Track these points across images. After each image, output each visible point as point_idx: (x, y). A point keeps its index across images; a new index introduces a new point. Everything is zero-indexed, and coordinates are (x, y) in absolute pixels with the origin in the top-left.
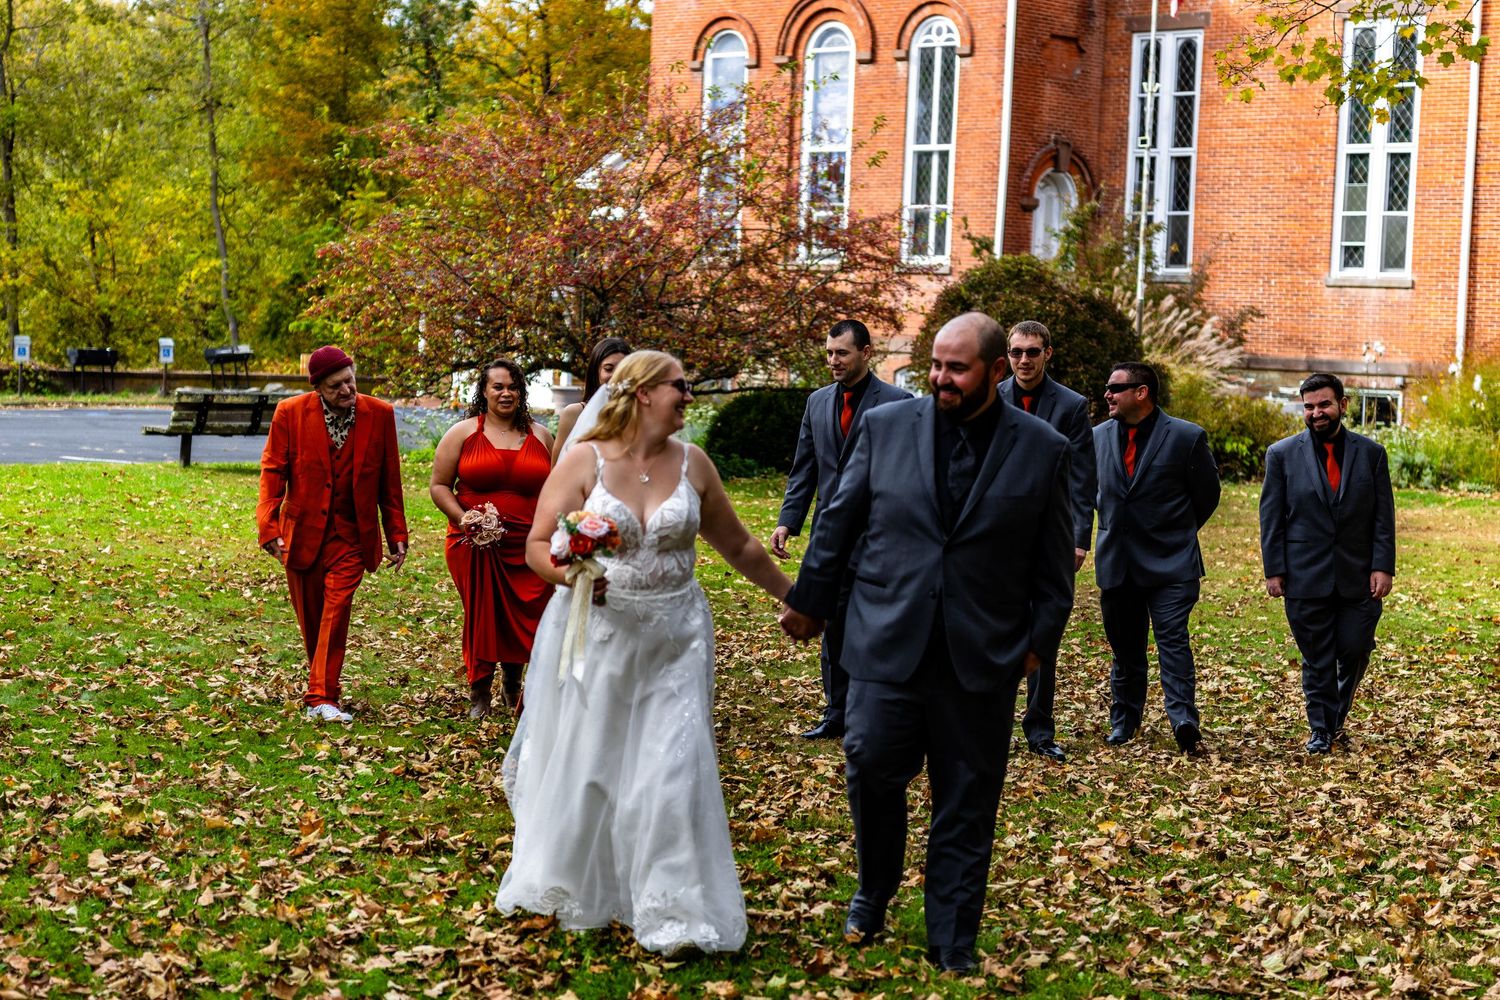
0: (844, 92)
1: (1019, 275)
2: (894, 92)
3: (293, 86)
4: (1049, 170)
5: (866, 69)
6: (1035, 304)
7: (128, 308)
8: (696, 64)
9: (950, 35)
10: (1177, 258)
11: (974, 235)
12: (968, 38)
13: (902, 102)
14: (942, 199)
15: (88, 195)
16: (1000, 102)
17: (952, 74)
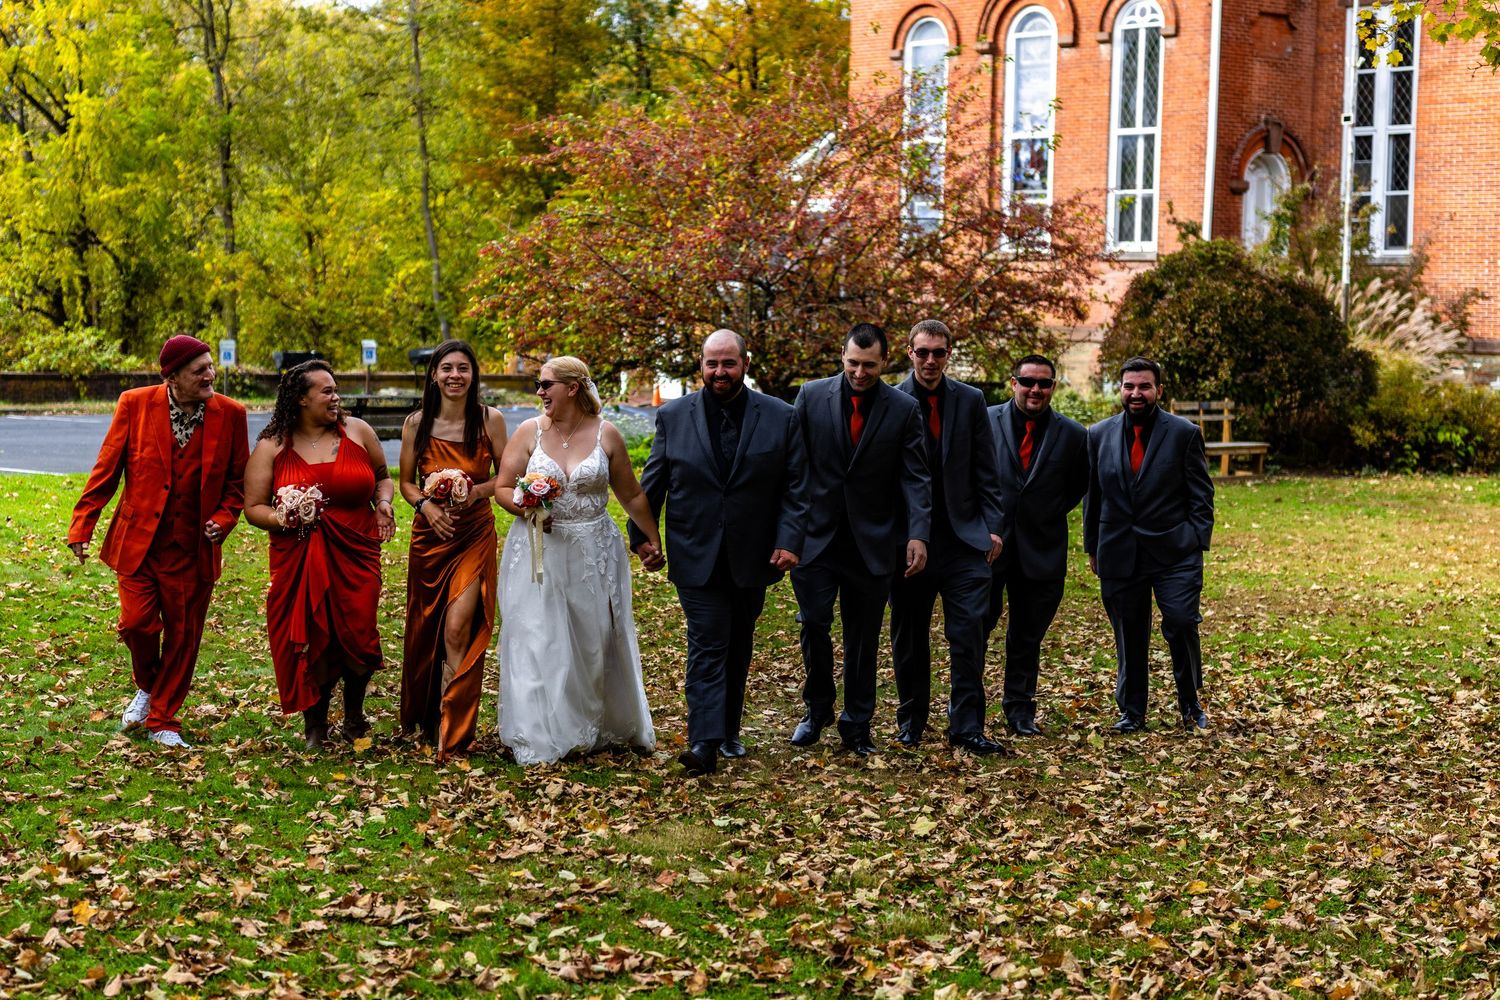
0: (1046, 76)
1: (1213, 260)
2: (1098, 76)
3: (502, 88)
4: (1260, 152)
5: (1068, 53)
6: (1231, 290)
7: (337, 310)
8: (896, 53)
9: (1154, 16)
10: (1396, 239)
11: (1181, 219)
12: (1172, 18)
13: (1106, 86)
14: (1148, 183)
15: (299, 201)
16: (1207, 83)
17: (1157, 55)
